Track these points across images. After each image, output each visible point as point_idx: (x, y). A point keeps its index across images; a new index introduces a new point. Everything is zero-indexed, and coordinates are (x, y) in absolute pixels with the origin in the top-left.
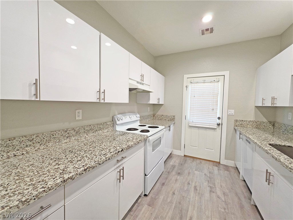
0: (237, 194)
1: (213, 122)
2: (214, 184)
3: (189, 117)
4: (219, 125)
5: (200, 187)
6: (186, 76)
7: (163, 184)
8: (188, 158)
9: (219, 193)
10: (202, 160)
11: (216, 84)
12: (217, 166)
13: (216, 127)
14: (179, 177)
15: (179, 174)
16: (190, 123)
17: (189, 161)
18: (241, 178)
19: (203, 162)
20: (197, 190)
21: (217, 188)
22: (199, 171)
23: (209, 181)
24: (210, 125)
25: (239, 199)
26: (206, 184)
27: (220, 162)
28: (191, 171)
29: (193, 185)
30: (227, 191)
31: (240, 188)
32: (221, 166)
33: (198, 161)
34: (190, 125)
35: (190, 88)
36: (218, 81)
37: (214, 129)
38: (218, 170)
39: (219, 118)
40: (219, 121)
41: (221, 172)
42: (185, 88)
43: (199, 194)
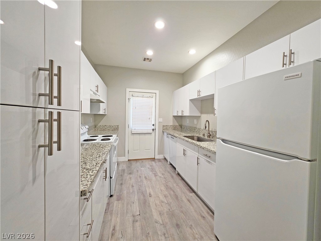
0: (168, 172)
1: (149, 128)
2: (156, 172)
3: (131, 126)
4: (153, 130)
5: (148, 176)
6: (128, 90)
7: (122, 184)
8: (132, 162)
9: (160, 175)
10: (142, 160)
11: (151, 99)
12: (153, 161)
13: (152, 132)
14: (131, 176)
15: (130, 173)
16: (132, 131)
17: (134, 163)
18: (168, 163)
19: (144, 161)
20: (147, 178)
21: (158, 173)
22: (144, 167)
23: (152, 171)
24: (148, 130)
25: (170, 174)
26: (151, 173)
27: (155, 158)
28: (138, 169)
29: (143, 176)
30: (164, 172)
31: (169, 168)
32: (156, 160)
33: (140, 161)
34: (132, 132)
35: (131, 100)
36: (152, 97)
37: (150, 133)
38: (155, 163)
39: (153, 125)
40: (153, 127)
41: (157, 163)
42: (127, 100)
43: (149, 180)
